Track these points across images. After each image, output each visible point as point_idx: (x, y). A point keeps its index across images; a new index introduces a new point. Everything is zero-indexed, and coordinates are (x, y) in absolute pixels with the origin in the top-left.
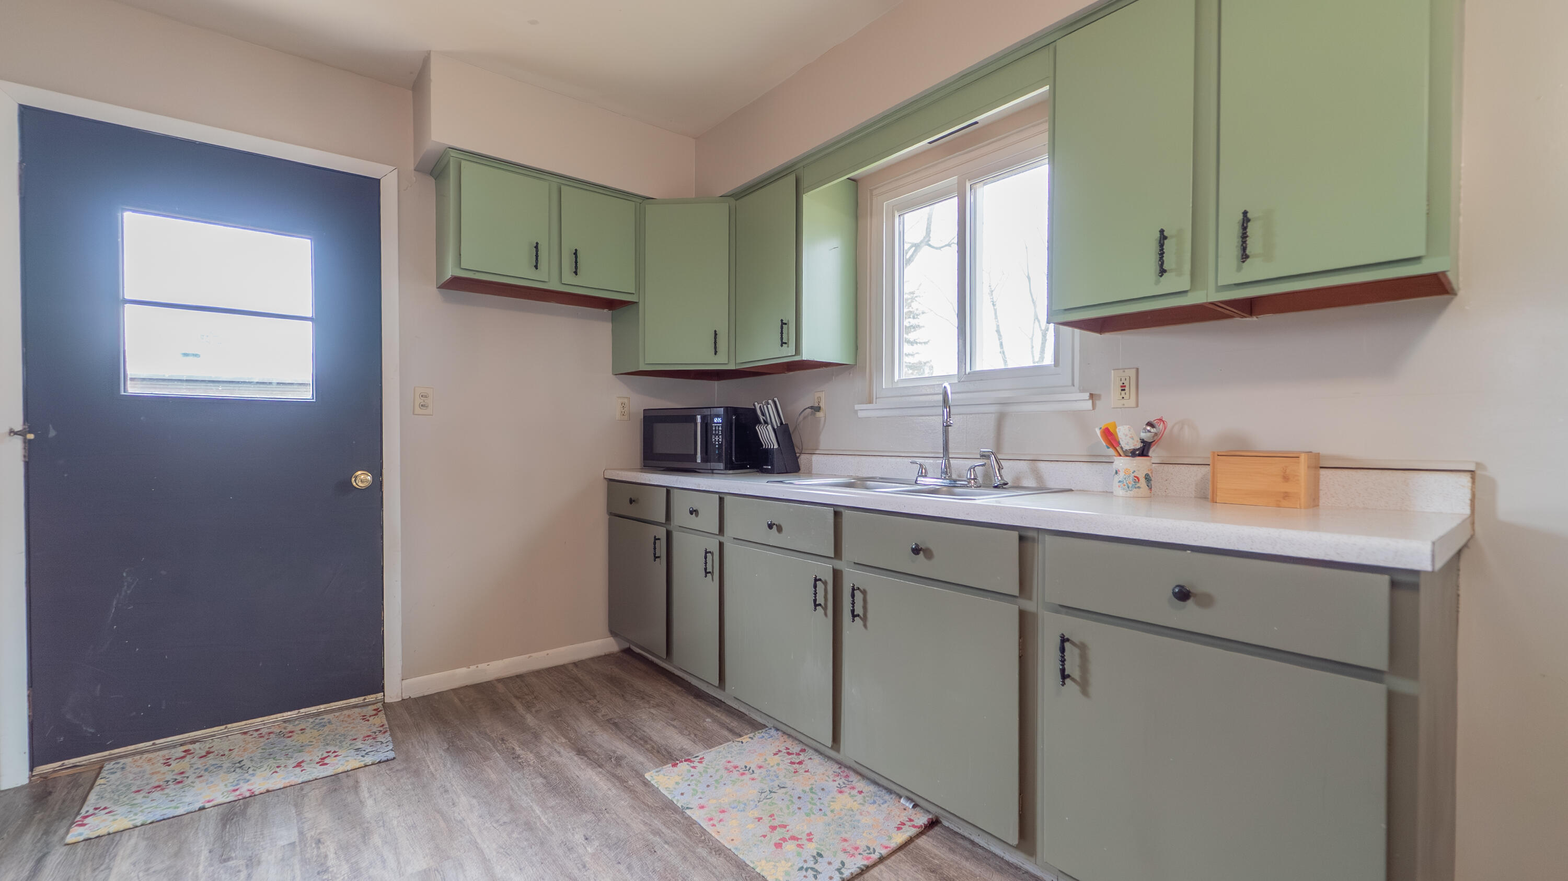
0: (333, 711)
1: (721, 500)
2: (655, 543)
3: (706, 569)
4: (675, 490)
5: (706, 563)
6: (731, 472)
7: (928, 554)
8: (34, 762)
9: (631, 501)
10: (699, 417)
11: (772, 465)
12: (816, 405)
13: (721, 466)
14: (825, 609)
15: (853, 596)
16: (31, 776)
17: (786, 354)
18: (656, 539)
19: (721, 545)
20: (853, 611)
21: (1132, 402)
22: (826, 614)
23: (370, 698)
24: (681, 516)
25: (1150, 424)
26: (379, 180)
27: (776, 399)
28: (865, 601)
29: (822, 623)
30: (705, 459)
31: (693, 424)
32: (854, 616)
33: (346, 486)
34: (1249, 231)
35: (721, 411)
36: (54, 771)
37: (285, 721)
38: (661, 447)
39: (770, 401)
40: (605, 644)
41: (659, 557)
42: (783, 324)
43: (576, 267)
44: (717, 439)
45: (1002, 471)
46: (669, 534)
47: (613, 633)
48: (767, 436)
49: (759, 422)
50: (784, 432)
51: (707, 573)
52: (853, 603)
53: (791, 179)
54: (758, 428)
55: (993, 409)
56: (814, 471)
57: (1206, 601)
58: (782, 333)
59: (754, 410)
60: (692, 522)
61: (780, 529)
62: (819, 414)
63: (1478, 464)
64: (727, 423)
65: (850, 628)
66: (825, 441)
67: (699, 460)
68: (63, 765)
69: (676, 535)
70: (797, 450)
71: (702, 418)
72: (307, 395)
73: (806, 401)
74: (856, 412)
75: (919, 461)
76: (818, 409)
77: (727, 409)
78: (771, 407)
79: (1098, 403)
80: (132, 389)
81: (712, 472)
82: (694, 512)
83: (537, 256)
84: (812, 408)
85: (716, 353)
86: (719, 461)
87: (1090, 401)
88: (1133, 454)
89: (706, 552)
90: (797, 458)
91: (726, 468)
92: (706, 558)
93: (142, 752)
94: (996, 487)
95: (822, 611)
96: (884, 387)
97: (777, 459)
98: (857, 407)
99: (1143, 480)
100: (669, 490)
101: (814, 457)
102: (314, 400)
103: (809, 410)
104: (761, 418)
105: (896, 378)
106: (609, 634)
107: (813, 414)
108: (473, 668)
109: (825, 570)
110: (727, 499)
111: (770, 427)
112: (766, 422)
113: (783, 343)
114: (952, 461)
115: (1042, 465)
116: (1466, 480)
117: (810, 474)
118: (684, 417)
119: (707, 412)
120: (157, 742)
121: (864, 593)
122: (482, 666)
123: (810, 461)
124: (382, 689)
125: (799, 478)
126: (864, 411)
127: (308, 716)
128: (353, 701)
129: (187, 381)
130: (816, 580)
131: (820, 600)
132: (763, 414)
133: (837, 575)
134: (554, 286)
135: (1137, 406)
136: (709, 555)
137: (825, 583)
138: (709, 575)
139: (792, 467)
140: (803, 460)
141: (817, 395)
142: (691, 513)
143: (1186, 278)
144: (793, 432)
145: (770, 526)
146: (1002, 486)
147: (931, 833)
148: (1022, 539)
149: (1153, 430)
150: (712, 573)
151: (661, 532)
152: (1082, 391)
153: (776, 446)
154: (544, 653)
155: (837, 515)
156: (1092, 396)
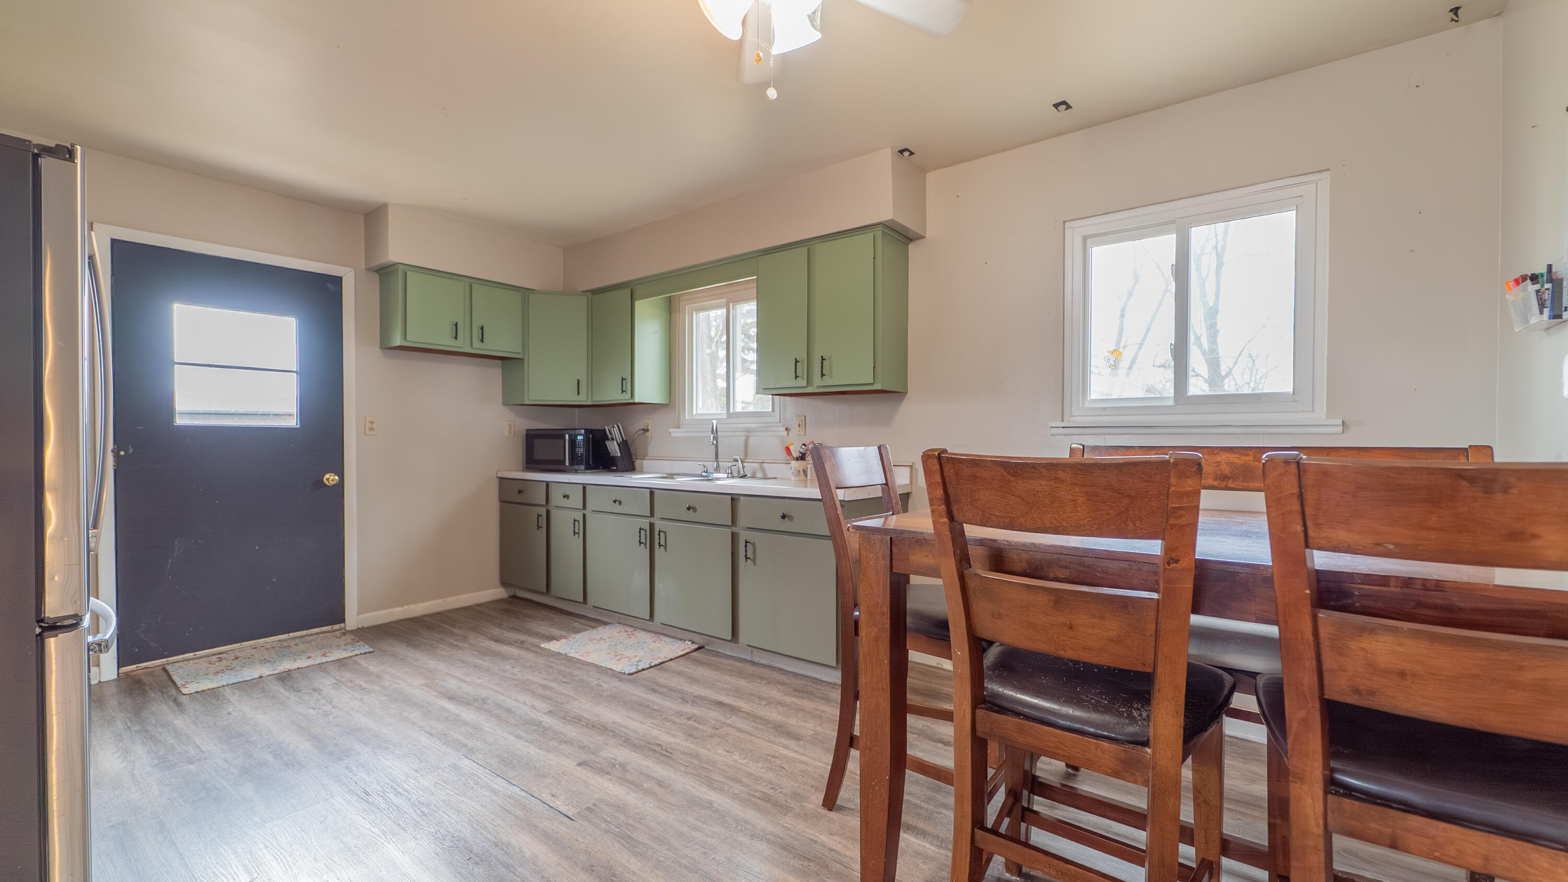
0: (311, 635)
1: (584, 488)
2: (538, 518)
3: (574, 531)
4: (553, 483)
5: (574, 527)
6: (589, 471)
7: (695, 510)
8: (119, 666)
9: (520, 492)
10: (567, 435)
11: (617, 466)
12: (646, 428)
13: (583, 467)
14: (645, 545)
15: (659, 535)
16: (118, 674)
17: (626, 398)
18: (539, 515)
19: (584, 515)
20: (659, 543)
21: (803, 433)
22: (646, 548)
23: (337, 627)
24: (556, 499)
25: (804, 445)
26: (341, 278)
27: (619, 424)
28: (666, 537)
29: (645, 552)
30: (571, 463)
31: (562, 441)
32: (660, 546)
33: (320, 483)
34: (824, 365)
35: (583, 431)
36: (132, 671)
37: (280, 641)
38: (538, 455)
39: (615, 426)
40: (497, 592)
41: (541, 527)
42: (623, 379)
43: (482, 338)
44: (580, 450)
45: (745, 469)
46: (548, 512)
47: (504, 583)
48: (614, 448)
49: (608, 439)
50: (625, 446)
51: (575, 533)
52: (659, 539)
53: (628, 291)
54: (608, 443)
55: (743, 434)
56: (644, 470)
57: (791, 518)
58: (622, 385)
59: (604, 430)
60: (565, 503)
61: (620, 503)
62: (647, 434)
63: (913, 463)
64: (586, 440)
65: (658, 552)
66: (652, 450)
67: (567, 464)
68: (138, 667)
69: (554, 514)
70: (633, 457)
71: (569, 436)
72: (293, 423)
73: (640, 425)
74: (670, 433)
75: (705, 463)
76: (647, 430)
77: (586, 430)
78: (616, 429)
79: (790, 432)
80: (179, 421)
81: (576, 472)
82: (567, 496)
83: (456, 331)
84: (643, 430)
85: (578, 394)
86: (581, 464)
87: (786, 432)
88: (797, 459)
89: (575, 520)
90: (633, 462)
91: (586, 469)
92: (574, 524)
93: (188, 660)
94: (741, 477)
95: (644, 546)
96: (687, 418)
97: (620, 464)
98: (670, 430)
99: (802, 472)
100: (547, 484)
101: (645, 462)
102: (298, 426)
103: (642, 432)
104: (610, 436)
105: (694, 413)
106: (500, 586)
107: (644, 433)
108: (406, 607)
109: (645, 523)
110: (588, 488)
111: (615, 442)
112: (613, 439)
113: (623, 391)
114: (720, 463)
115: (765, 465)
116: (908, 469)
117: (642, 472)
118: (556, 435)
119: (573, 432)
120: (197, 653)
121: (665, 533)
122: (412, 606)
123: (642, 464)
124: (343, 621)
125: (635, 474)
126: (675, 433)
127: (294, 638)
128: (325, 629)
129: (215, 414)
130: (640, 529)
131: (643, 540)
132: (611, 434)
133: (652, 526)
134: (467, 349)
135: (805, 434)
136: (576, 523)
137: (645, 531)
138: (576, 535)
139: (629, 466)
140: (637, 463)
141: (647, 421)
142: (564, 497)
143: (805, 381)
144: (631, 444)
145: (615, 502)
146: (744, 476)
147: (699, 651)
148: (732, 499)
149: (806, 448)
150: (578, 533)
151: (543, 511)
152: (783, 426)
153: (619, 455)
154: (455, 598)
155: (652, 493)
156: (787, 429)
